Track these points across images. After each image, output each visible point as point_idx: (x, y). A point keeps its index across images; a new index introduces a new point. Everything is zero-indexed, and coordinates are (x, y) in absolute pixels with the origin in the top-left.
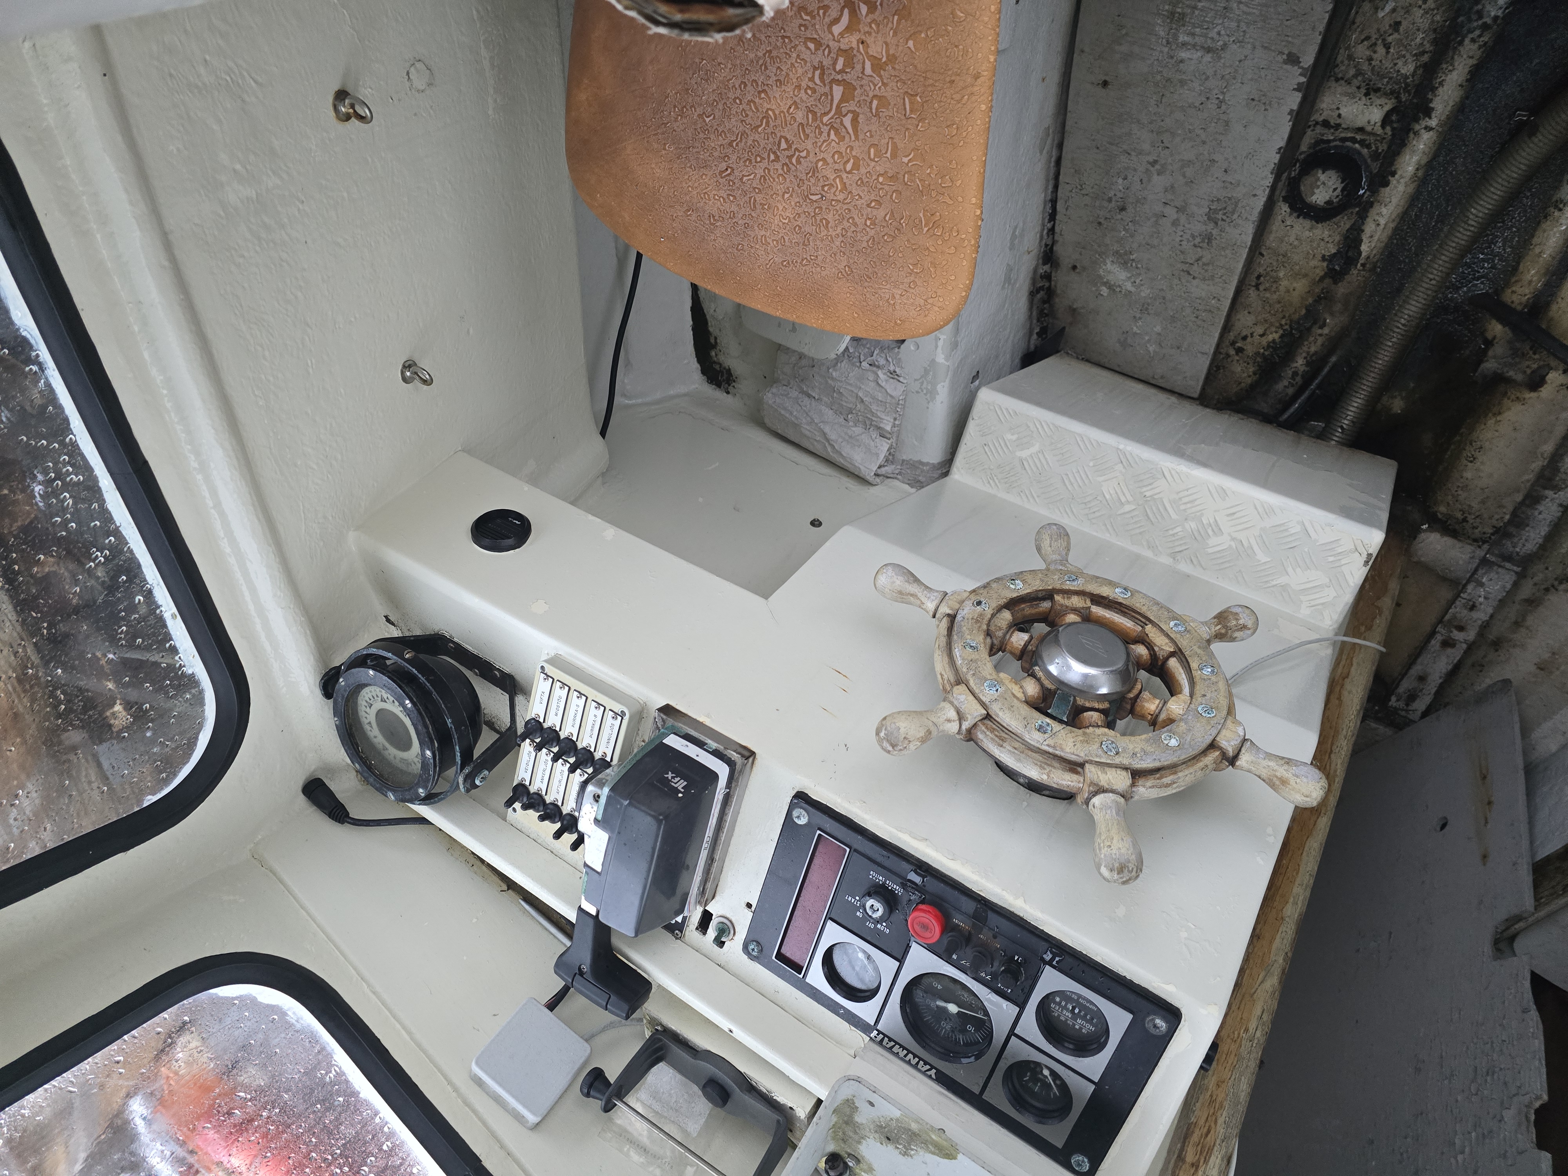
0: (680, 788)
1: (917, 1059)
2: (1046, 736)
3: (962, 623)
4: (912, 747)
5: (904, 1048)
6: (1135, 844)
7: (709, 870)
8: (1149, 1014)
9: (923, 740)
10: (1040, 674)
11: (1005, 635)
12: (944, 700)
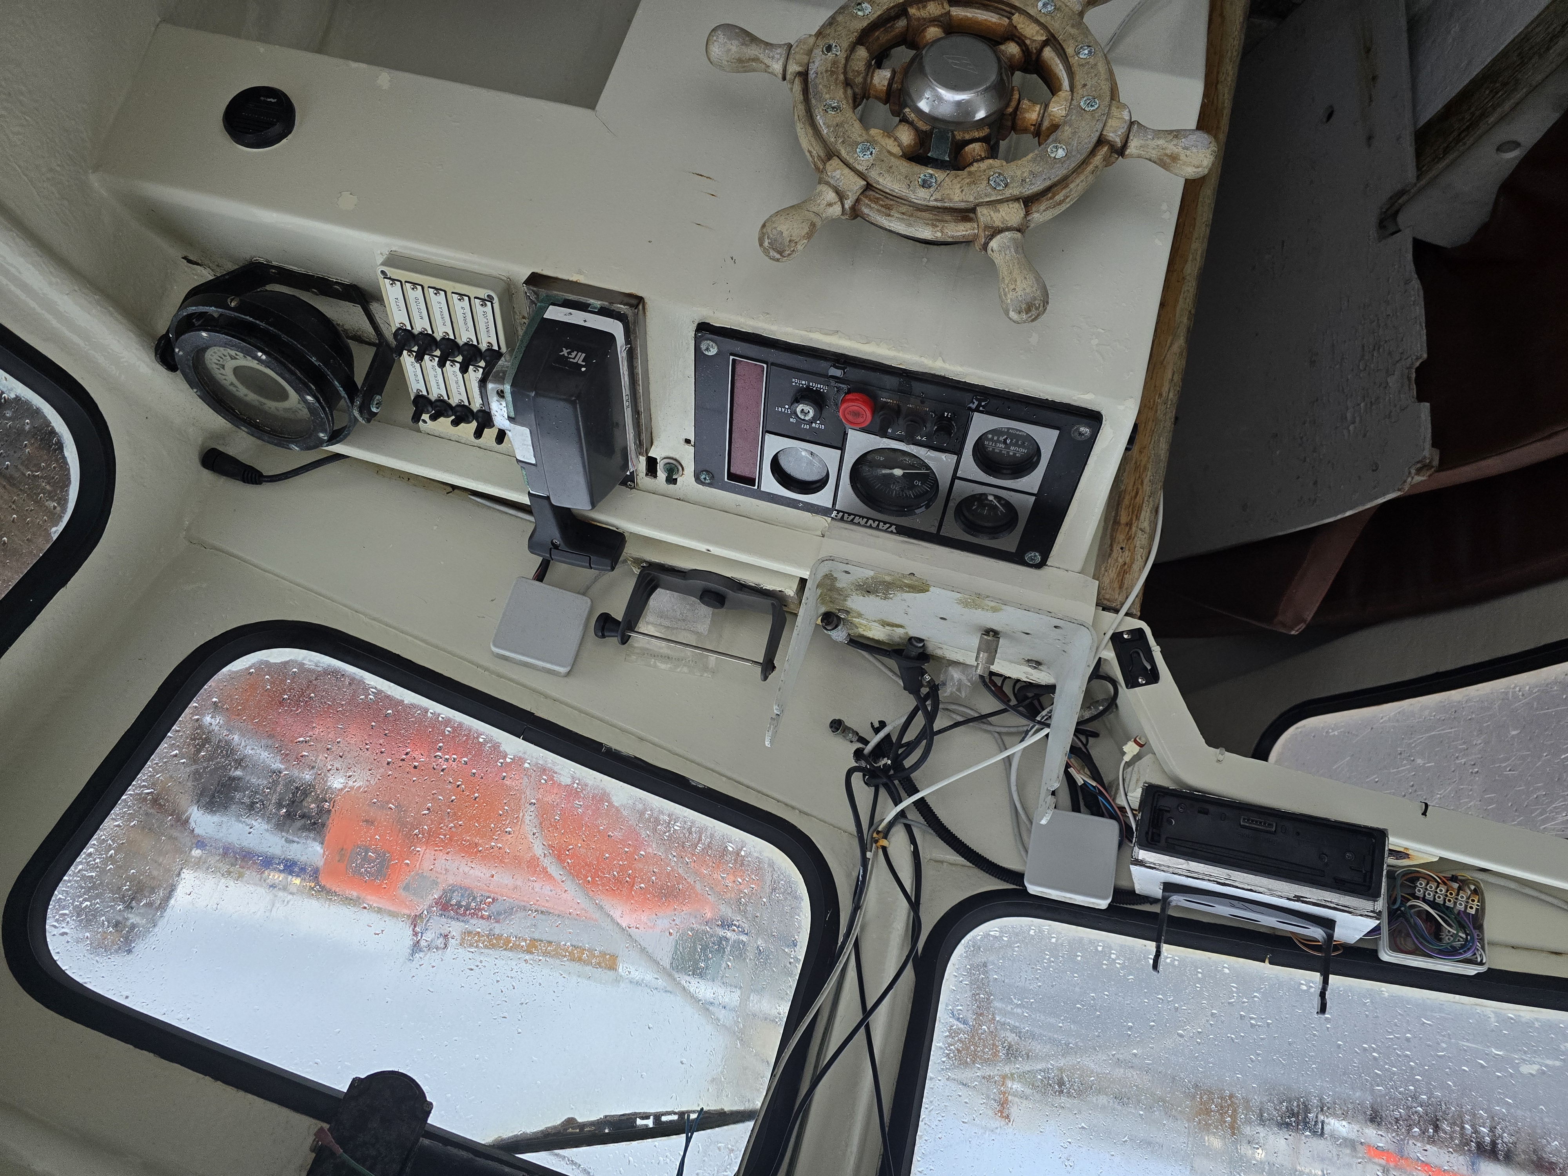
0: (580, 362)
1: (877, 523)
2: (932, 189)
3: (818, 81)
4: (800, 247)
5: (863, 517)
6: (1038, 279)
7: (639, 422)
8: (1073, 425)
9: (809, 236)
10: (912, 116)
11: (865, 79)
12: (820, 183)
